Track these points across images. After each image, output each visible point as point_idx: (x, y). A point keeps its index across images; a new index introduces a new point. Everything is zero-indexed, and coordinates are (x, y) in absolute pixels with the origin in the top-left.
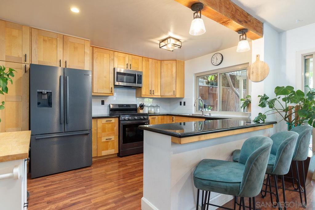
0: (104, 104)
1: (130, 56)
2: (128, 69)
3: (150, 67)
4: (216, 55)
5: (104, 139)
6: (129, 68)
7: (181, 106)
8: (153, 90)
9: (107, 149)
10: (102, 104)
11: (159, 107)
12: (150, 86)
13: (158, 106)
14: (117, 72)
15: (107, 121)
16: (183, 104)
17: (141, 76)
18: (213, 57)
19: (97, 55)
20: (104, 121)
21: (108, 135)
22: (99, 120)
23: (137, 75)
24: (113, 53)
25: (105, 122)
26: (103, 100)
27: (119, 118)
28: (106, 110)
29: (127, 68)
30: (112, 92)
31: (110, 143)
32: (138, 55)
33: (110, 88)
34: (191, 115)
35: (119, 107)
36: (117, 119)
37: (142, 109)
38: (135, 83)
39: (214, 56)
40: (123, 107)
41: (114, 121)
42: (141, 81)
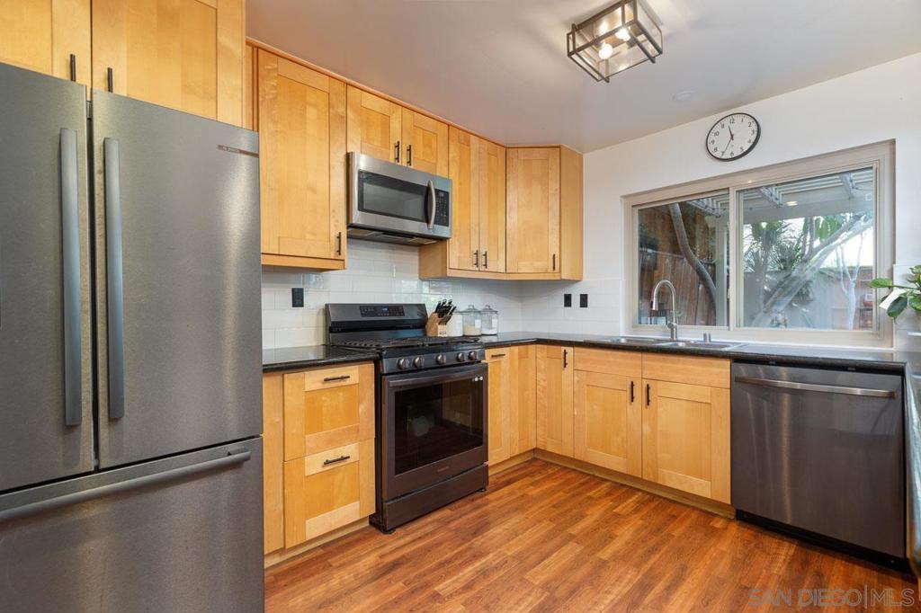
0: (302, 306)
1: (408, 114)
2: (400, 164)
3: (472, 167)
4: (726, 122)
5: (314, 464)
6: (403, 161)
7: (567, 308)
8: (483, 251)
9: (328, 505)
10: (294, 305)
11: (496, 312)
12: (474, 238)
13: (490, 310)
14: (360, 172)
15: (326, 380)
16: (576, 301)
17: (447, 194)
18: (715, 130)
19: (275, 88)
20: (313, 379)
21: (331, 443)
22: (291, 378)
23: (436, 190)
24: (343, 89)
25: (320, 386)
26: (301, 287)
27: (377, 362)
28: (313, 330)
29: (397, 159)
30: (339, 251)
31: (340, 476)
32: (435, 116)
33: (334, 234)
34: (623, 341)
35: (363, 315)
36: (370, 367)
37: (445, 322)
38: (428, 221)
39: (719, 126)
40: (377, 315)
41: (359, 375)
42: (447, 214)
